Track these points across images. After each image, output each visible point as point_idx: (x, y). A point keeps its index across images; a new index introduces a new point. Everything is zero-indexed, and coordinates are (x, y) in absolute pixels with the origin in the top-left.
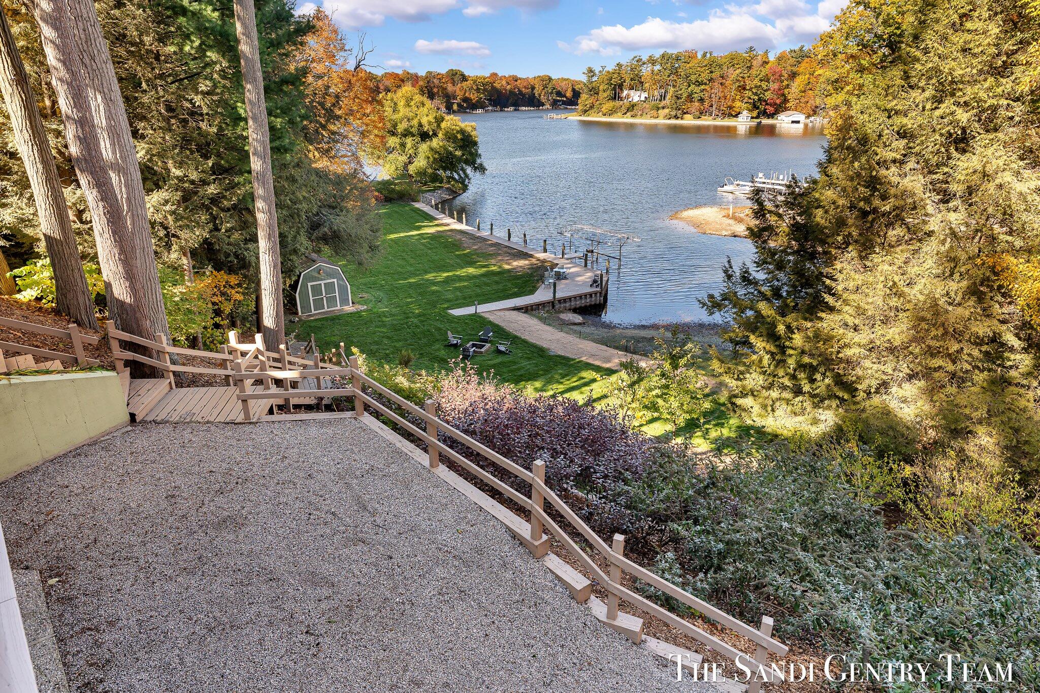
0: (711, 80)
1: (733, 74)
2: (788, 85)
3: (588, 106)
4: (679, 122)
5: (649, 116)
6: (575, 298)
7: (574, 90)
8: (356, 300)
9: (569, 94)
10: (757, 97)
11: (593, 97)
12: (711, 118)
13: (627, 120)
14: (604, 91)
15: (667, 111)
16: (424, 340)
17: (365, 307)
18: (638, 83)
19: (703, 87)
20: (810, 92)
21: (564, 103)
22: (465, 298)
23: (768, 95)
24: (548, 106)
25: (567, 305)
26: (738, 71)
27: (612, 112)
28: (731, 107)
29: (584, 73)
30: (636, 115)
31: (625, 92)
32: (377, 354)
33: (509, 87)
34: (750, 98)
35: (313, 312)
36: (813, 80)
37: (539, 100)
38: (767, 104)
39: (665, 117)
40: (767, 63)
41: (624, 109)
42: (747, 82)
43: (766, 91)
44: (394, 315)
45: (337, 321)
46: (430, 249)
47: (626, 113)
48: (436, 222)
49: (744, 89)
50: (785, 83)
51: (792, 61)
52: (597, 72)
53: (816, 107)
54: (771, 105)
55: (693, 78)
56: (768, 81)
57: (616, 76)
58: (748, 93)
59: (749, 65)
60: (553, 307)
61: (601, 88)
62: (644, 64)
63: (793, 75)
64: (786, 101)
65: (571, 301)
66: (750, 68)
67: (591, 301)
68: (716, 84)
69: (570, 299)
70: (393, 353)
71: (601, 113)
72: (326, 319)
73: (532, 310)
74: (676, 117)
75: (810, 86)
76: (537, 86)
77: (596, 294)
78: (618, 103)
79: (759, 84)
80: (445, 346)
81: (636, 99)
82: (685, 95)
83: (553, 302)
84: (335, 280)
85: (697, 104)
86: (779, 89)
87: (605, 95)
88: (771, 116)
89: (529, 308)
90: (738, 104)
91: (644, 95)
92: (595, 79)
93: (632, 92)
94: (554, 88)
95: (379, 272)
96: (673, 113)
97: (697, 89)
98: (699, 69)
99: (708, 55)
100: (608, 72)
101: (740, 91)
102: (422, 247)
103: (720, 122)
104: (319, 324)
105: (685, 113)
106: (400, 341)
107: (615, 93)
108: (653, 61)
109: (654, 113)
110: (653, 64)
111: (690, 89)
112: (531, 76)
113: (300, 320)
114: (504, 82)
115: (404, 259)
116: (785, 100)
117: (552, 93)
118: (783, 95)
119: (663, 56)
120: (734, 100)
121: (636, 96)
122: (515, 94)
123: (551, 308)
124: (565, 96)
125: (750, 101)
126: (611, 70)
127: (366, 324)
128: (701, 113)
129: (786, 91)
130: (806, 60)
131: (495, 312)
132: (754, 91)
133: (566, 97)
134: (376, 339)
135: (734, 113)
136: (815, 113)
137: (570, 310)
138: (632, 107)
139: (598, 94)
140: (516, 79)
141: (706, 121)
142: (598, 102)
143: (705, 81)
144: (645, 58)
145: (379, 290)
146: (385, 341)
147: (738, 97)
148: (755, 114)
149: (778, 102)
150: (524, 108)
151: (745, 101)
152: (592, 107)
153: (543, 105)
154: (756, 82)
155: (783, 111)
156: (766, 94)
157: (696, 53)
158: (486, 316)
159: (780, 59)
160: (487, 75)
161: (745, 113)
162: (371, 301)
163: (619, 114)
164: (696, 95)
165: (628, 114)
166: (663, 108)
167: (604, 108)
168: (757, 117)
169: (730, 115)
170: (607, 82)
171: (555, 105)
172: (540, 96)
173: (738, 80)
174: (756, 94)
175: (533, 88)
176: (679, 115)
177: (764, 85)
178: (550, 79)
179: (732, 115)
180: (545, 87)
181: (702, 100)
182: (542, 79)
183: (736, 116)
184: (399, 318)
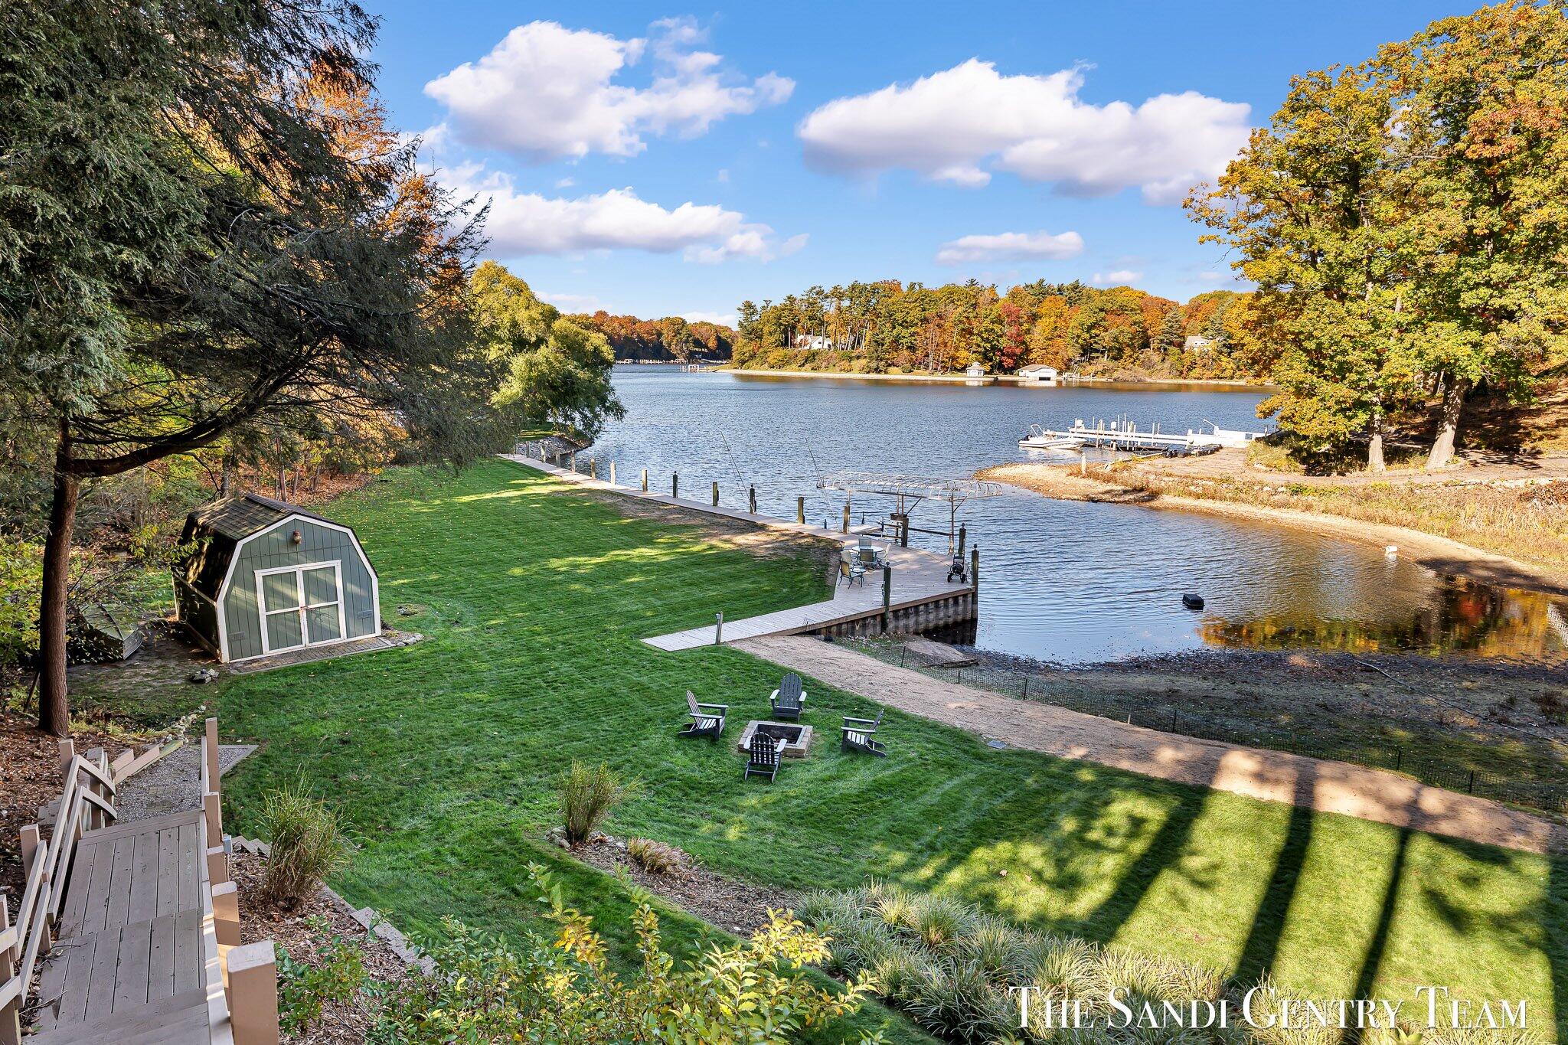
0: (925, 320)
1: (955, 313)
2: (1029, 330)
3: (747, 354)
4: (882, 376)
5: (838, 369)
6: (926, 605)
7: (719, 339)
8: (394, 619)
9: (712, 344)
10: (989, 345)
11: (754, 343)
12: (927, 372)
13: (806, 373)
14: (771, 334)
15: (863, 362)
16: (610, 722)
17: (419, 636)
18: (818, 325)
19: (913, 330)
20: (1059, 340)
21: (705, 356)
22: (673, 610)
23: (1004, 343)
24: (682, 359)
25: (911, 621)
26: (960, 310)
27: (783, 363)
28: (954, 358)
29: (739, 309)
30: (819, 367)
31: (799, 338)
32: (471, 776)
33: (623, 332)
34: (979, 346)
35: (267, 651)
36: (1061, 324)
37: (668, 352)
38: (1003, 355)
39: (861, 370)
40: (997, 301)
41: (800, 360)
42: (975, 324)
43: (1001, 336)
44: (501, 655)
45: (337, 675)
46: (556, 519)
47: (803, 365)
48: (552, 479)
49: (971, 333)
50: (1026, 326)
51: (1031, 298)
52: (759, 308)
53: (1070, 360)
54: (1008, 356)
55: (899, 316)
56: (1001, 323)
57: (786, 313)
58: (976, 339)
59: (974, 301)
60: (884, 626)
61: (766, 329)
62: (827, 297)
63: (1034, 318)
64: (1028, 351)
65: (917, 613)
66: (975, 306)
67: (956, 613)
68: (931, 325)
69: (916, 607)
70: (523, 770)
71: (766, 365)
72: (304, 671)
73: (839, 634)
74: (878, 370)
75: (1058, 332)
76: (665, 332)
77: (965, 596)
78: (790, 351)
79: (991, 327)
80: (679, 737)
81: (816, 346)
82: (887, 341)
83: (883, 616)
84: (337, 564)
85: (906, 353)
86: (1019, 335)
87: (772, 339)
88: (1010, 371)
89: (834, 629)
90: (963, 354)
91: (829, 341)
92: (755, 317)
93: (809, 338)
94: (690, 336)
95: (449, 561)
96: (874, 365)
97: (905, 333)
98: (906, 305)
99: (917, 287)
100: (775, 308)
101: (964, 337)
102: (538, 516)
103: (939, 377)
104: (279, 684)
105: (890, 365)
106: (536, 726)
107: (787, 338)
108: (838, 294)
109: (845, 364)
110: (840, 298)
111: (895, 332)
112: (656, 317)
113: (224, 675)
114: (616, 325)
115: (501, 536)
116: (1027, 349)
117: (687, 342)
118: (1024, 343)
119: (853, 288)
120: (957, 349)
121: (816, 343)
122: (633, 341)
123: (878, 628)
124: (706, 346)
125: (979, 349)
126: (778, 305)
127: (422, 680)
128: (913, 366)
129: (1027, 338)
130: (1049, 298)
131: (763, 641)
132: (985, 336)
133: (707, 348)
134: (459, 724)
135: (958, 366)
136: (1068, 368)
137: (916, 633)
138: (811, 357)
139: (760, 337)
140: (633, 321)
141: (920, 376)
142: (761, 350)
143: (916, 321)
144: (828, 289)
145: (451, 596)
146: (490, 729)
147: (963, 344)
148: (988, 368)
149: (1018, 351)
150: (647, 361)
151: (973, 349)
152: (752, 357)
153: (674, 357)
154: (986, 323)
155: (1024, 365)
156: (1001, 340)
157: (899, 284)
158: (747, 648)
159: (1014, 295)
160: (592, 313)
161: (976, 364)
162: (433, 621)
163: (794, 366)
164: (905, 340)
165: (807, 366)
166: (858, 358)
167: (772, 357)
168: (990, 373)
169: (955, 369)
170: (775, 321)
171: (691, 357)
172: (670, 345)
173: (960, 322)
174: (986, 340)
175: (660, 334)
176: (881, 368)
177: (997, 328)
178: (684, 322)
179: (956, 369)
180: (677, 333)
181: (912, 348)
182: (672, 322)
183: (963, 369)
184: (518, 660)
